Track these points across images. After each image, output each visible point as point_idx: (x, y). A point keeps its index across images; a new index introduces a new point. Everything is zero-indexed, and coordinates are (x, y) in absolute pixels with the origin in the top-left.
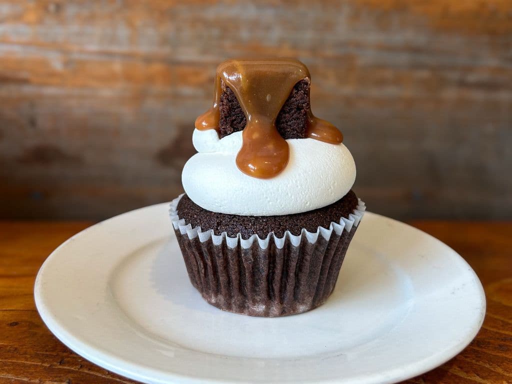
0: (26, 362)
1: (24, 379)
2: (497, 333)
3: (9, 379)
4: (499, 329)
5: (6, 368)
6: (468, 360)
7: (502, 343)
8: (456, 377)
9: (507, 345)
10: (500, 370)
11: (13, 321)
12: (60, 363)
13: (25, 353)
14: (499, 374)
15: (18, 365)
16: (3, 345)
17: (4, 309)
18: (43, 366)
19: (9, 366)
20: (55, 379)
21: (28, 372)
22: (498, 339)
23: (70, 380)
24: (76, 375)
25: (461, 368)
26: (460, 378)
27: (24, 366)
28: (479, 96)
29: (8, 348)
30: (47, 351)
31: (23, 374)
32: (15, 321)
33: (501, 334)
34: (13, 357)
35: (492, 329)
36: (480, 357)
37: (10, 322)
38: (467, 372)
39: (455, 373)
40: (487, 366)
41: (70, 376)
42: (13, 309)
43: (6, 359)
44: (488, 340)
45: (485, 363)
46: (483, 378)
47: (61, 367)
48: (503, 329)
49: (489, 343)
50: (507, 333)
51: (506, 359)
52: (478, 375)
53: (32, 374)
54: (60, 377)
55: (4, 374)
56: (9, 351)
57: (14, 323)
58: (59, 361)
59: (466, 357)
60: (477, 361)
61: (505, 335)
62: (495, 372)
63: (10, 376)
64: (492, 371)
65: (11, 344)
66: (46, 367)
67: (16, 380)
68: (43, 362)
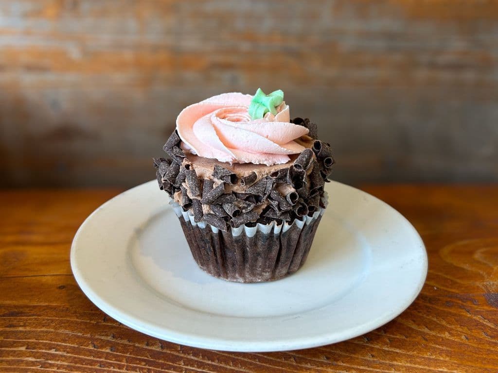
0: (77, 320)
1: (79, 334)
2: (446, 291)
3: (67, 334)
4: (448, 287)
5: (63, 325)
6: (421, 314)
7: (449, 299)
8: (410, 329)
9: (452, 302)
10: (444, 323)
11: (60, 285)
12: (104, 320)
13: (75, 312)
14: (443, 326)
15: (72, 322)
16: (57, 306)
17: (52, 274)
18: (91, 323)
19: (64, 323)
20: (102, 334)
21: (81, 328)
22: (446, 296)
23: (113, 334)
24: (117, 330)
25: (414, 321)
26: (413, 330)
27: (77, 323)
28: (446, 76)
29: (61, 308)
30: (92, 310)
31: (77, 330)
32: (62, 285)
33: (449, 292)
34: (66, 316)
35: (442, 288)
36: (430, 312)
37: (58, 286)
38: (419, 325)
39: (409, 326)
40: (435, 319)
41: (113, 331)
42: (58, 274)
43: (61, 317)
44: (438, 297)
45: (433, 317)
46: (430, 329)
47: (104, 324)
48: (451, 288)
49: (439, 300)
50: (454, 290)
51: (450, 313)
52: (427, 327)
53: (83, 330)
54: (106, 332)
55: (63, 330)
56: (63, 311)
57: (62, 286)
58: (103, 318)
59: (419, 312)
60: (428, 315)
61: (453, 292)
62: (440, 325)
63: (67, 332)
64: (438, 324)
65: (63, 305)
66: (93, 324)
67: (72, 335)
68: (91, 320)
